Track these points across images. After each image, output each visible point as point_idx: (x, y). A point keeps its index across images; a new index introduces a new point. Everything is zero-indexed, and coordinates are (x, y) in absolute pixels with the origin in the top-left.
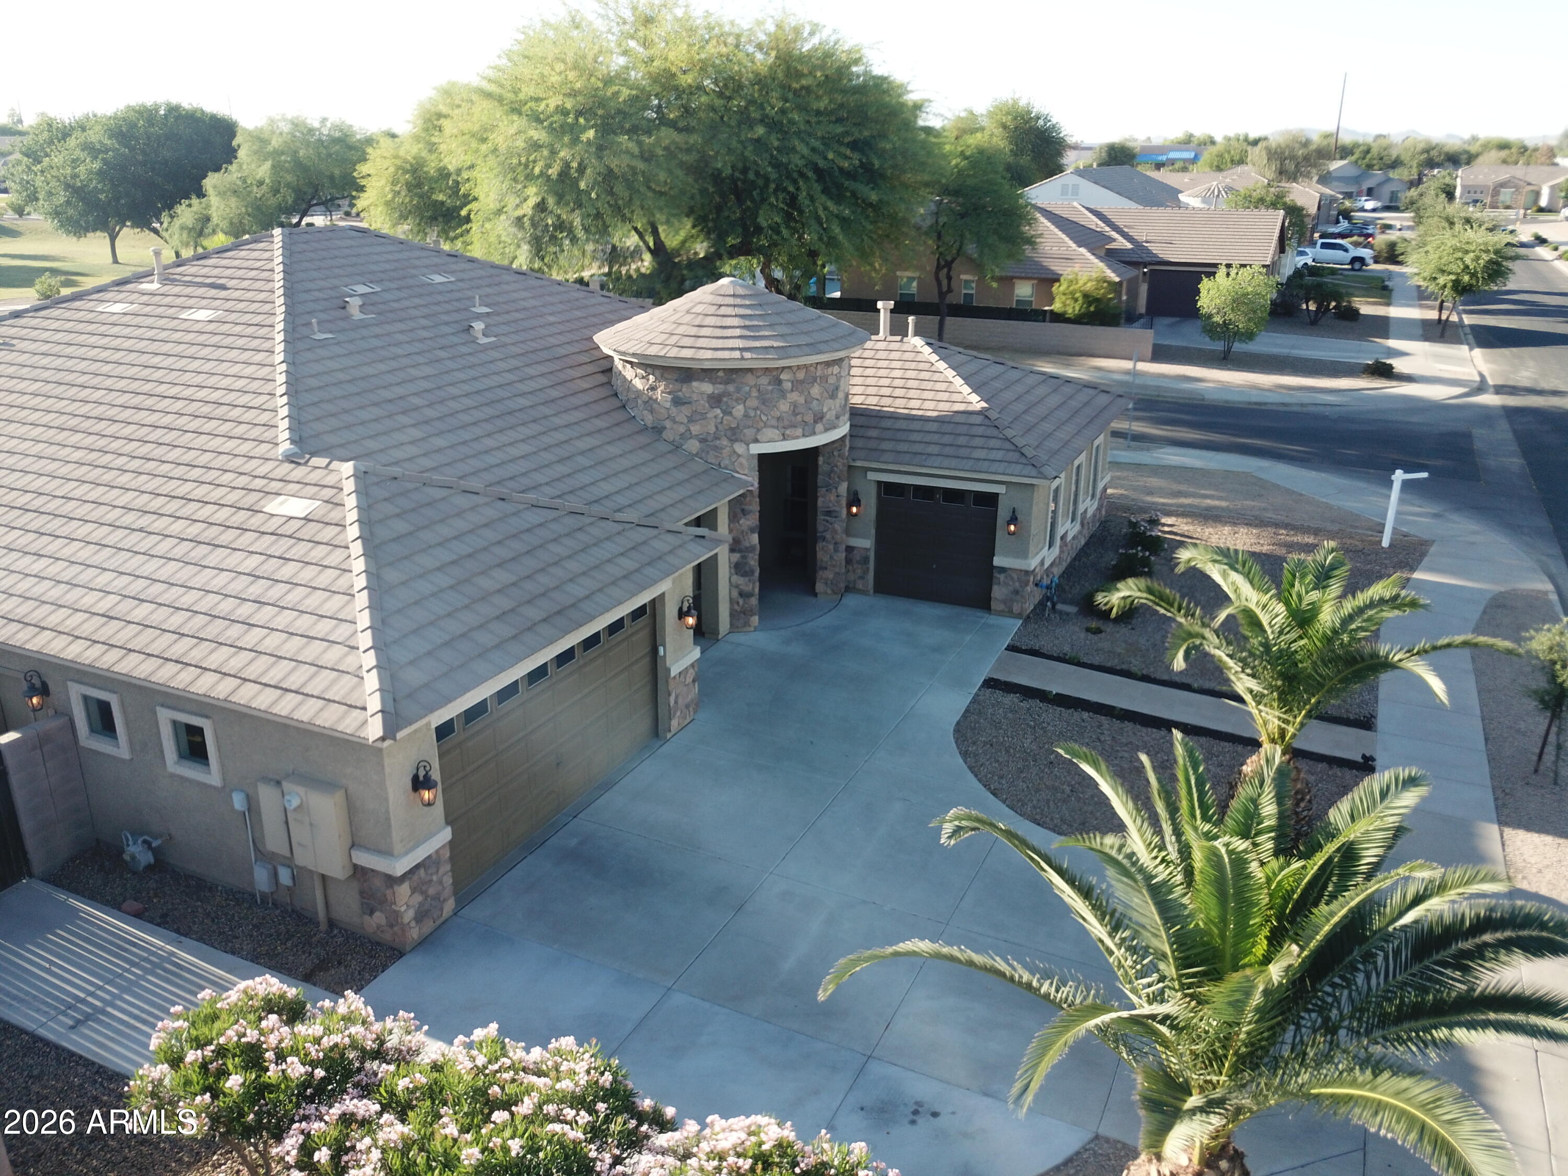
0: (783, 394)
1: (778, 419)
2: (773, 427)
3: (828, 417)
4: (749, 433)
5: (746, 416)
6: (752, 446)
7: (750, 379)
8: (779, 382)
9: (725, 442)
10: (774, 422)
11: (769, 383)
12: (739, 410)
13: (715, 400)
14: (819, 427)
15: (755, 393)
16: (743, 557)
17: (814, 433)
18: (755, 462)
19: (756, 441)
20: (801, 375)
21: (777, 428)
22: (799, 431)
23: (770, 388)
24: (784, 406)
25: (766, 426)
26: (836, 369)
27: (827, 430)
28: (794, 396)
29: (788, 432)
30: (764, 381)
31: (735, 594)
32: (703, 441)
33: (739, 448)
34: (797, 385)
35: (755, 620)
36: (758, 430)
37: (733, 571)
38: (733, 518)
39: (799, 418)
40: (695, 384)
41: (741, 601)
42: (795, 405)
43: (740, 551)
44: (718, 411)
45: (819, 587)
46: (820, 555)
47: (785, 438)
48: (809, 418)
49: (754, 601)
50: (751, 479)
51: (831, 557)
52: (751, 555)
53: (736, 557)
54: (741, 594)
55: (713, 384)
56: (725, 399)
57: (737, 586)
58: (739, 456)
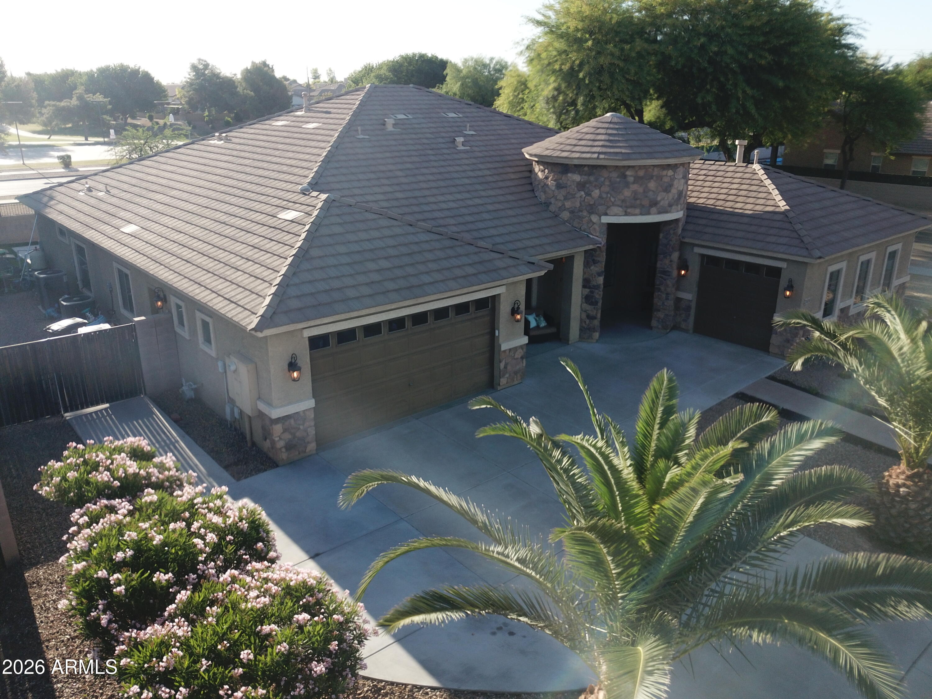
0: (627, 185)
1: (623, 201)
2: (618, 206)
3: (661, 204)
4: (601, 208)
5: (600, 197)
6: (603, 217)
7: (605, 173)
8: (624, 176)
9: (585, 213)
10: (619, 203)
11: (618, 177)
12: (596, 193)
13: (581, 186)
14: (654, 210)
15: (607, 183)
16: (591, 292)
17: (648, 213)
18: (605, 228)
19: (606, 214)
20: (641, 173)
21: (621, 207)
22: (637, 211)
23: (618, 180)
24: (627, 193)
25: (614, 205)
26: (670, 173)
27: (659, 213)
28: (635, 187)
29: (629, 210)
30: (614, 175)
31: (584, 316)
32: (572, 212)
33: (594, 218)
34: (637, 180)
35: (596, 335)
36: (608, 207)
37: (584, 300)
38: (587, 264)
39: (638, 202)
40: (569, 175)
41: (588, 321)
42: (635, 192)
43: (589, 288)
44: (583, 193)
45: (654, 323)
46: (656, 300)
47: (626, 214)
48: (646, 202)
49: (596, 322)
50: (601, 239)
51: (663, 303)
52: (597, 291)
53: (587, 291)
54: (588, 317)
55: (581, 175)
56: (587, 186)
57: (585, 311)
58: (594, 223)
